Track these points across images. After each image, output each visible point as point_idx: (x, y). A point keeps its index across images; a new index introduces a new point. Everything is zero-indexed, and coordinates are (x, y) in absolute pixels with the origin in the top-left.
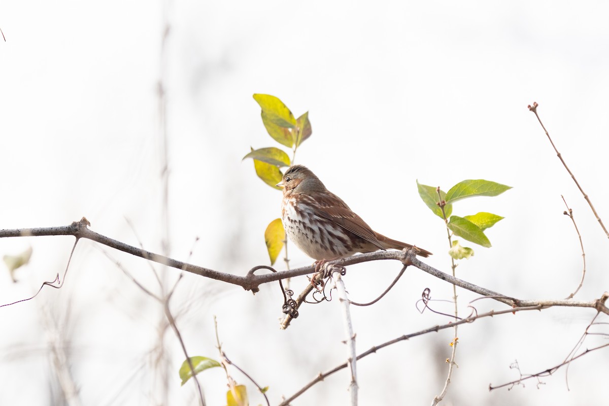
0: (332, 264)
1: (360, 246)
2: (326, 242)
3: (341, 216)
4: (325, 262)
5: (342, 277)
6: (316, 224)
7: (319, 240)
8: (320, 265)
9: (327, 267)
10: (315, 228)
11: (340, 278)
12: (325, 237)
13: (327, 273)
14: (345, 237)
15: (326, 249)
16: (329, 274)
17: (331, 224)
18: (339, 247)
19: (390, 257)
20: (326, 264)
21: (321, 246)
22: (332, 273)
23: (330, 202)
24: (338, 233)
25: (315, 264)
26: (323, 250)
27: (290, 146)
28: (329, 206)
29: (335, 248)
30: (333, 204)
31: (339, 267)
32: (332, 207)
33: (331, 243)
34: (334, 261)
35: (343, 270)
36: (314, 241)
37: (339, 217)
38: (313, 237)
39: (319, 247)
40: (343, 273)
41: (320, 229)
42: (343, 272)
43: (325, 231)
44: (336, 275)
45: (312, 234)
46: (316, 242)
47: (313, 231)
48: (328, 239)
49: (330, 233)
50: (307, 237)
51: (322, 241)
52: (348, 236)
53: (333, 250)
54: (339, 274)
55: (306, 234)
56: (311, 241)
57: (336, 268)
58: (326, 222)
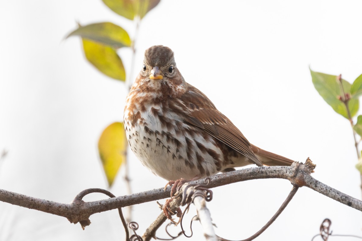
0: (193, 185)
1: (231, 160)
2: (194, 157)
3: (213, 122)
4: (183, 182)
5: (207, 203)
6: (183, 134)
7: (184, 155)
8: (176, 186)
9: (186, 189)
10: (181, 139)
11: (204, 206)
12: (193, 150)
13: (185, 198)
14: (218, 150)
15: (192, 166)
16: (189, 200)
17: (202, 133)
18: (209, 163)
19: (274, 174)
20: (184, 186)
21: (187, 162)
22: (192, 197)
23: (200, 103)
24: (210, 145)
25: (169, 185)
26: (188, 168)
27: (131, 18)
28: (198, 108)
29: (203, 165)
30: (202, 106)
31: (202, 190)
32: (201, 109)
33: (199, 159)
34: (195, 182)
35: (209, 194)
36: (177, 155)
37: (211, 124)
38: (177, 151)
39: (183, 163)
40: (209, 198)
41: (187, 140)
42: (208, 196)
43: (194, 144)
44: (198, 201)
45: (176, 147)
46: (180, 157)
47: (178, 143)
48: (197, 153)
49: (200, 146)
50: (168, 151)
51: (189, 155)
52: (222, 149)
53: (200, 167)
54: (203, 200)
55: (169, 147)
56: (174, 156)
57: (198, 191)
58: (196, 132)
